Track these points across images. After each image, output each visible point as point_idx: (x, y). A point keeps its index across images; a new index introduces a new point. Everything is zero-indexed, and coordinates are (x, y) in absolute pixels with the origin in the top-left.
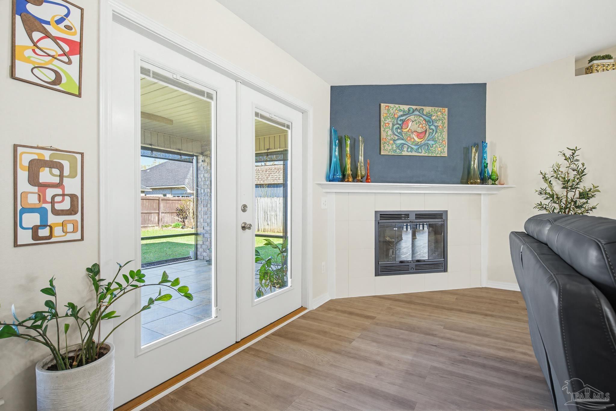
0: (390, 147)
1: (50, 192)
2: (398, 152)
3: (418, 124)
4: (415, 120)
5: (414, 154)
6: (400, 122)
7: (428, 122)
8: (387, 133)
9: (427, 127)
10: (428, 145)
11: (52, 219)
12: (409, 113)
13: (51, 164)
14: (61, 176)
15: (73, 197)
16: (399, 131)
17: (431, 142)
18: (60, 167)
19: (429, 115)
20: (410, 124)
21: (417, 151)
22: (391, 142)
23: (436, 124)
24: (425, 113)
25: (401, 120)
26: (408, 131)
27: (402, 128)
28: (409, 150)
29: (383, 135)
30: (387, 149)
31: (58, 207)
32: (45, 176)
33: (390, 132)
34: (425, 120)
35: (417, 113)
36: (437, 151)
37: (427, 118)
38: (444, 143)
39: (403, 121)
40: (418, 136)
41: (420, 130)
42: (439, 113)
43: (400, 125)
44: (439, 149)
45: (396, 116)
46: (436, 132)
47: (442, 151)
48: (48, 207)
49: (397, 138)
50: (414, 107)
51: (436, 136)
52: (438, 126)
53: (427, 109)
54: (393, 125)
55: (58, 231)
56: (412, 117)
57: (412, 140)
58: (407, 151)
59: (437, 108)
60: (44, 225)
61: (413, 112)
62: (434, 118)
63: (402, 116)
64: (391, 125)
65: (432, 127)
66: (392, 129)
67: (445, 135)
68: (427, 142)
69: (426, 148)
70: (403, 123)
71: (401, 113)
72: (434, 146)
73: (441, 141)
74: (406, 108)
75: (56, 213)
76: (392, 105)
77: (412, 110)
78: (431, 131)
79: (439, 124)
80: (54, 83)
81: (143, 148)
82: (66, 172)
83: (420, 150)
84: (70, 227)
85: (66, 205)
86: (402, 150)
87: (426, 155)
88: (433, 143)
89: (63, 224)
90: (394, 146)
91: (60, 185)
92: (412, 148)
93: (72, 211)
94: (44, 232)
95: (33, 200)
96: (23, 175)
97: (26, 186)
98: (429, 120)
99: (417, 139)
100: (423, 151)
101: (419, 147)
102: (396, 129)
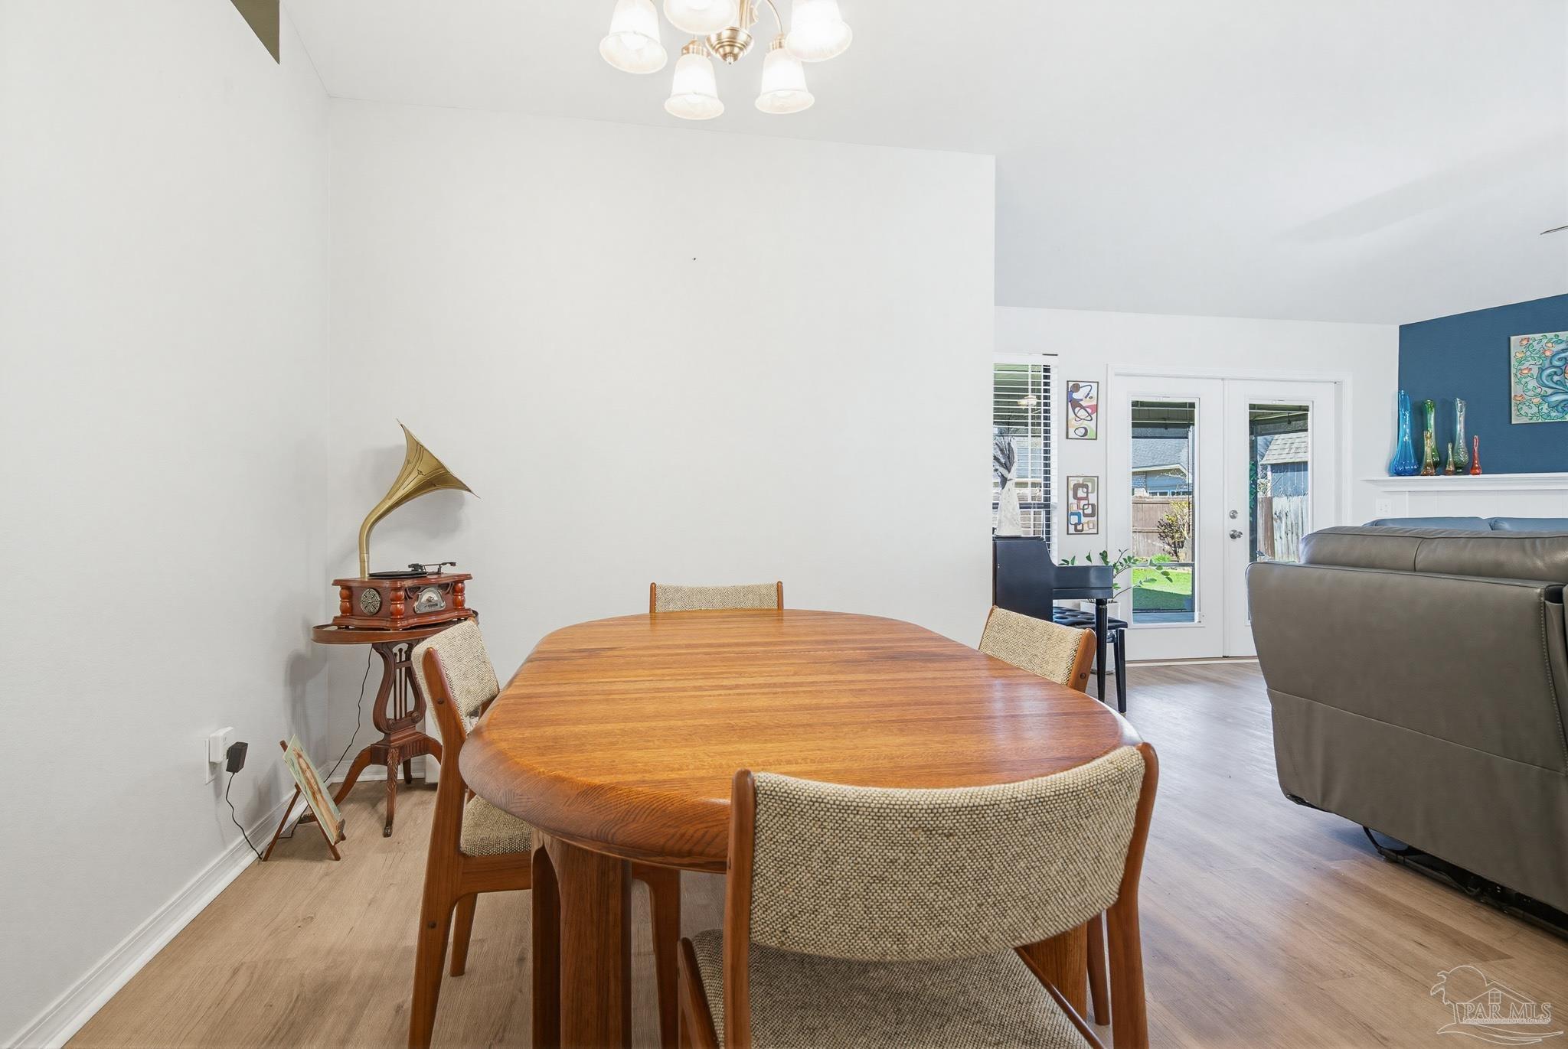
0: (1531, 411)
1: (1083, 502)
2: (1552, 417)
8: (1524, 386)
11: (1084, 520)
13: (1083, 486)
14: (1087, 493)
15: (1093, 505)
16: (1553, 379)
18: (1087, 487)
22: (1536, 400)
25: (1558, 360)
29: (1516, 389)
30: (1526, 414)
31: (1086, 512)
32: (1081, 493)
33: (1532, 384)
45: (1547, 354)
48: (1081, 511)
54: (1540, 370)
55: (1085, 526)
60: (1079, 523)
64: (1533, 372)
66: (1537, 378)
75: (1086, 515)
76: (1536, 336)
80: (1085, 434)
81: (1134, 425)
82: (1090, 490)
84: (1091, 526)
85: (1089, 511)
86: (1562, 412)
89: (1088, 523)
90: (1543, 406)
91: (1086, 498)
93: (1092, 515)
94: (1080, 527)
95: (1074, 508)
96: (1071, 493)
97: (1072, 500)
102: (1550, 376)
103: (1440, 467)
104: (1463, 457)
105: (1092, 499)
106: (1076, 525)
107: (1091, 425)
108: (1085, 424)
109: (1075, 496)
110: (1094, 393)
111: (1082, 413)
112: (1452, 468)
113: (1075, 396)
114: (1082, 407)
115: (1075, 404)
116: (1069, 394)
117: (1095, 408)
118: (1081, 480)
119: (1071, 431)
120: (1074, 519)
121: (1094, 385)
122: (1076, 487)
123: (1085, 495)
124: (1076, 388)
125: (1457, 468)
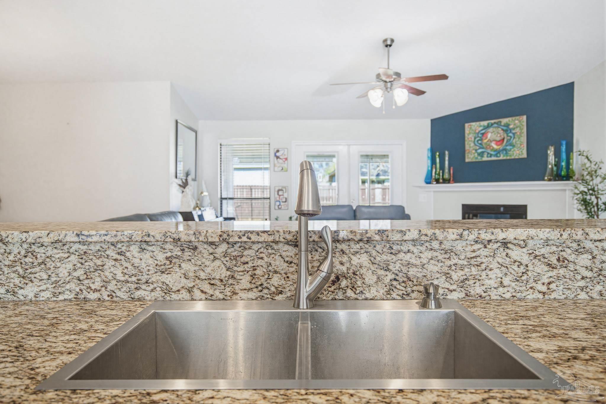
0: (472, 156)
1: (281, 197)
2: (479, 159)
3: (496, 134)
4: (494, 132)
5: (493, 158)
7: (505, 131)
8: (470, 145)
9: (505, 135)
10: (505, 150)
11: (282, 204)
12: (488, 126)
13: (282, 190)
14: (283, 193)
15: (286, 198)
16: (480, 142)
17: (508, 148)
18: (283, 190)
19: (507, 125)
20: (489, 135)
21: (496, 155)
22: (474, 151)
23: (514, 132)
24: (502, 124)
25: (481, 134)
26: (488, 141)
27: (482, 140)
28: (489, 155)
29: (467, 147)
30: (470, 157)
32: (280, 193)
33: (472, 145)
34: (503, 130)
35: (495, 125)
36: (515, 155)
37: (505, 128)
38: (522, 146)
39: (483, 134)
40: (497, 144)
41: (498, 139)
42: (517, 122)
43: (480, 137)
44: (518, 152)
45: (477, 131)
46: (514, 138)
47: (521, 153)
48: (281, 200)
49: (478, 148)
50: (493, 121)
51: (514, 141)
52: (516, 133)
53: (504, 121)
54: (475, 138)
55: (283, 207)
56: (491, 130)
57: (491, 148)
58: (487, 157)
59: (514, 118)
60: (280, 205)
61: (492, 125)
62: (512, 126)
63: (482, 130)
64: (473, 139)
65: (511, 135)
66: (474, 142)
67: (524, 139)
68: (505, 147)
69: (505, 152)
70: (483, 136)
71: (482, 128)
72: (512, 150)
73: (519, 145)
74: (485, 123)
75: (283, 202)
76: (473, 124)
77: (490, 124)
78: (509, 138)
79: (517, 130)
80: (282, 169)
83: (498, 155)
85: (284, 200)
86: (482, 156)
87: (505, 158)
88: (511, 147)
89: (284, 205)
90: (476, 154)
91: (283, 195)
92: (491, 154)
93: (286, 202)
94: (280, 207)
95: (278, 199)
96: (276, 193)
97: (277, 196)
98: (507, 129)
99: (495, 147)
100: (502, 155)
101: (498, 152)
102: (478, 141)
103: (437, 181)
104: (446, 176)
105: (286, 195)
106: (278, 206)
107: (285, 166)
108: (282, 165)
109: (278, 194)
110: (286, 153)
111: (281, 161)
112: (441, 181)
113: (278, 154)
114: (280, 158)
115: (278, 157)
116: (275, 154)
117: (286, 159)
118: (280, 188)
119: (276, 168)
120: (278, 203)
121: (286, 150)
122: (279, 190)
123: (282, 194)
124: (278, 151)
125: (445, 181)
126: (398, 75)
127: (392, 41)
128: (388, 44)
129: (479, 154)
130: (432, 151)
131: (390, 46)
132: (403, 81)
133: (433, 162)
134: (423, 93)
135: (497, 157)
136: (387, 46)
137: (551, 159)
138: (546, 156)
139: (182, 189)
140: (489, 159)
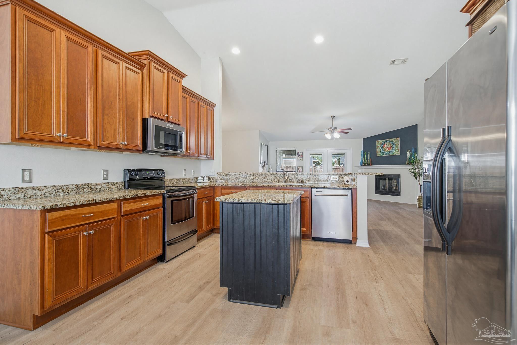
2: (382, 155)
3: (388, 145)
6: (382, 146)
8: (378, 150)
9: (392, 145)
12: (385, 142)
16: (382, 148)
17: (393, 151)
18: (301, 168)
19: (392, 142)
20: (386, 146)
22: (380, 152)
26: (385, 148)
27: (383, 147)
30: (378, 155)
33: (379, 149)
34: (391, 143)
36: (395, 154)
39: (383, 145)
40: (388, 149)
41: (389, 147)
44: (397, 153)
45: (381, 144)
49: (381, 151)
50: (387, 140)
51: (395, 148)
53: (391, 140)
56: (386, 143)
58: (385, 154)
59: (395, 139)
61: (387, 141)
62: (394, 142)
63: (383, 143)
64: (379, 147)
65: (394, 145)
67: (399, 147)
69: (392, 152)
70: (383, 146)
71: (383, 142)
72: (395, 152)
73: (397, 150)
74: (384, 140)
76: (380, 141)
77: (386, 141)
78: (393, 147)
79: (396, 144)
80: (300, 160)
85: (301, 172)
87: (392, 155)
91: (301, 170)
92: (386, 153)
96: (298, 169)
97: (298, 170)
98: (392, 143)
99: (388, 150)
100: (390, 154)
101: (389, 152)
102: (381, 148)
103: (365, 165)
104: (369, 162)
105: (302, 170)
108: (300, 158)
109: (299, 170)
110: (302, 154)
111: (300, 157)
112: (366, 164)
113: (299, 154)
115: (299, 155)
116: (298, 154)
117: (302, 156)
119: (298, 160)
121: (302, 152)
122: (299, 168)
124: (299, 153)
125: (368, 164)
126: (336, 128)
127: (334, 116)
128: (333, 117)
129: (382, 153)
130: (364, 152)
131: (333, 118)
132: (339, 130)
133: (364, 157)
134: (348, 133)
135: (389, 154)
136: (332, 118)
137: (408, 155)
138: (407, 154)
139: (263, 167)
140: (386, 155)
